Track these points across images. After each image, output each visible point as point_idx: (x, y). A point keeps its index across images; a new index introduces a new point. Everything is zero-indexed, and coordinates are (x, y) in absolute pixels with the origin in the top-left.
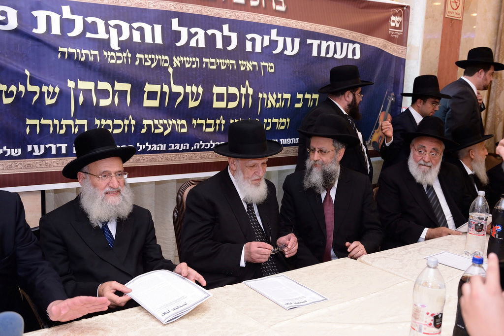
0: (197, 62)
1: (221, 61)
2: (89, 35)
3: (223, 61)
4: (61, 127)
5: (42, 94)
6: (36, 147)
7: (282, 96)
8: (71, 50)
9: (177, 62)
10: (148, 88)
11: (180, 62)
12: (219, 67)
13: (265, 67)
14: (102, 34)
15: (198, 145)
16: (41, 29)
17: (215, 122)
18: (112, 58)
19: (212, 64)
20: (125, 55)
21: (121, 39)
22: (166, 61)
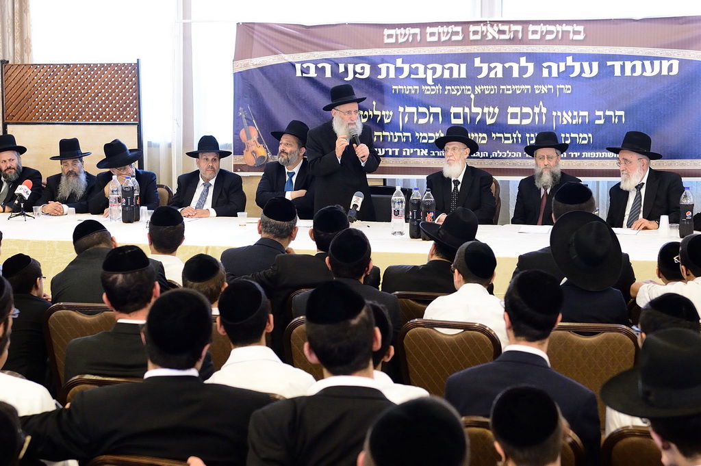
0: (495, 89)
1: (516, 87)
2: (412, 76)
3: (519, 87)
4: (395, 138)
5: (382, 116)
6: (380, 150)
7: (578, 113)
8: (400, 87)
9: (478, 90)
10: (454, 110)
11: (481, 90)
12: (514, 92)
13: (561, 89)
14: (421, 75)
15: (496, 153)
16: (383, 75)
17: (512, 135)
18: (428, 90)
19: (508, 90)
20: (437, 87)
21: (434, 77)
22: (469, 90)
